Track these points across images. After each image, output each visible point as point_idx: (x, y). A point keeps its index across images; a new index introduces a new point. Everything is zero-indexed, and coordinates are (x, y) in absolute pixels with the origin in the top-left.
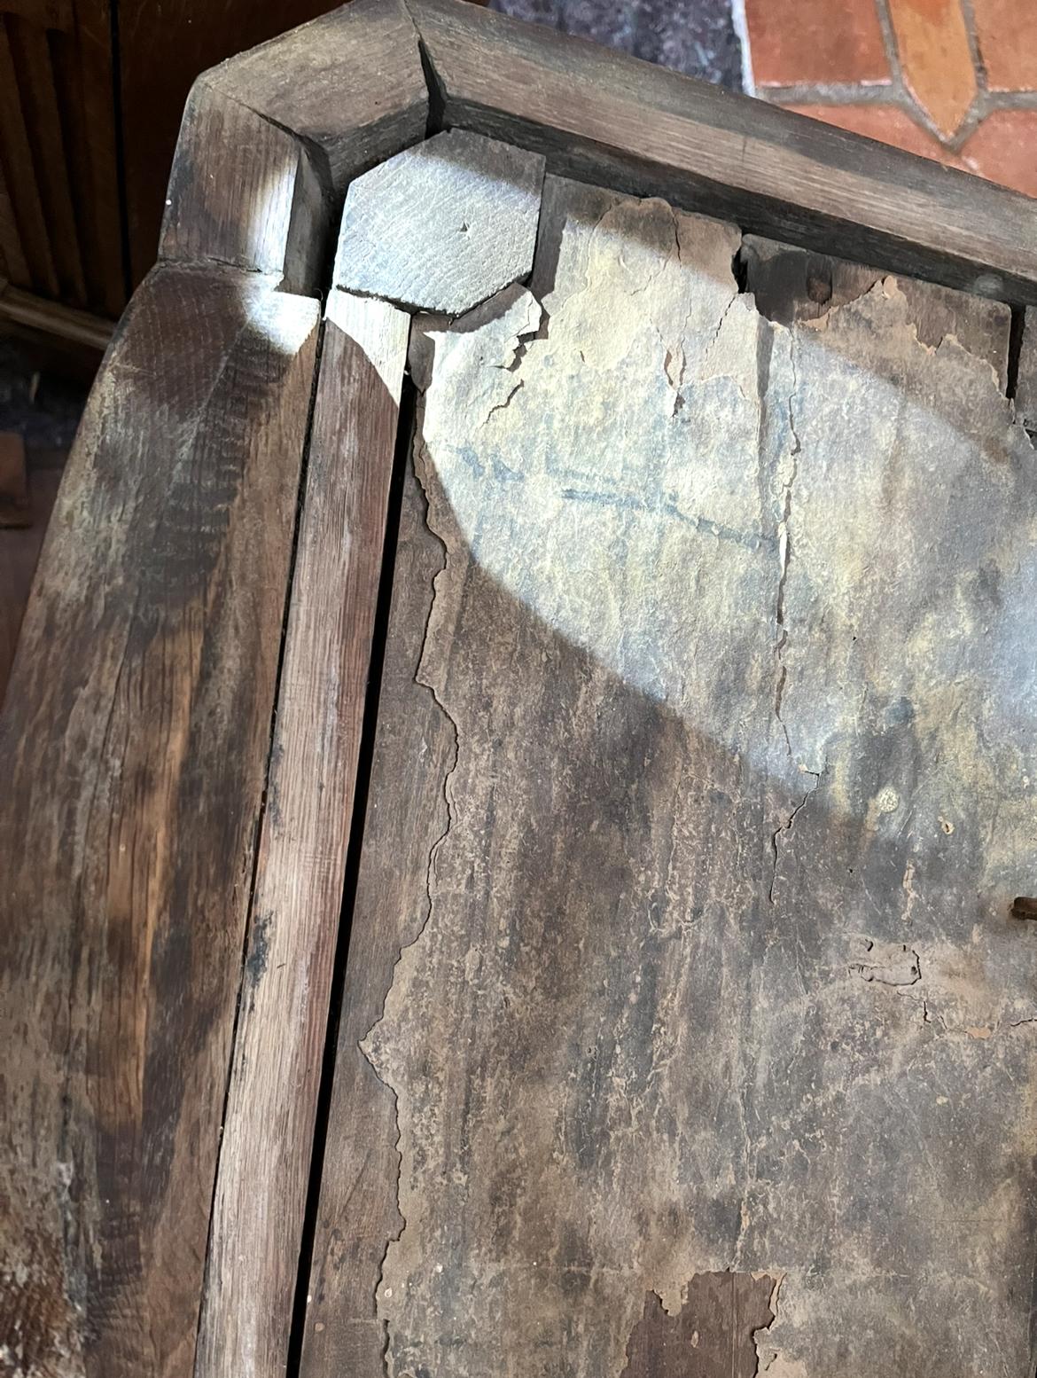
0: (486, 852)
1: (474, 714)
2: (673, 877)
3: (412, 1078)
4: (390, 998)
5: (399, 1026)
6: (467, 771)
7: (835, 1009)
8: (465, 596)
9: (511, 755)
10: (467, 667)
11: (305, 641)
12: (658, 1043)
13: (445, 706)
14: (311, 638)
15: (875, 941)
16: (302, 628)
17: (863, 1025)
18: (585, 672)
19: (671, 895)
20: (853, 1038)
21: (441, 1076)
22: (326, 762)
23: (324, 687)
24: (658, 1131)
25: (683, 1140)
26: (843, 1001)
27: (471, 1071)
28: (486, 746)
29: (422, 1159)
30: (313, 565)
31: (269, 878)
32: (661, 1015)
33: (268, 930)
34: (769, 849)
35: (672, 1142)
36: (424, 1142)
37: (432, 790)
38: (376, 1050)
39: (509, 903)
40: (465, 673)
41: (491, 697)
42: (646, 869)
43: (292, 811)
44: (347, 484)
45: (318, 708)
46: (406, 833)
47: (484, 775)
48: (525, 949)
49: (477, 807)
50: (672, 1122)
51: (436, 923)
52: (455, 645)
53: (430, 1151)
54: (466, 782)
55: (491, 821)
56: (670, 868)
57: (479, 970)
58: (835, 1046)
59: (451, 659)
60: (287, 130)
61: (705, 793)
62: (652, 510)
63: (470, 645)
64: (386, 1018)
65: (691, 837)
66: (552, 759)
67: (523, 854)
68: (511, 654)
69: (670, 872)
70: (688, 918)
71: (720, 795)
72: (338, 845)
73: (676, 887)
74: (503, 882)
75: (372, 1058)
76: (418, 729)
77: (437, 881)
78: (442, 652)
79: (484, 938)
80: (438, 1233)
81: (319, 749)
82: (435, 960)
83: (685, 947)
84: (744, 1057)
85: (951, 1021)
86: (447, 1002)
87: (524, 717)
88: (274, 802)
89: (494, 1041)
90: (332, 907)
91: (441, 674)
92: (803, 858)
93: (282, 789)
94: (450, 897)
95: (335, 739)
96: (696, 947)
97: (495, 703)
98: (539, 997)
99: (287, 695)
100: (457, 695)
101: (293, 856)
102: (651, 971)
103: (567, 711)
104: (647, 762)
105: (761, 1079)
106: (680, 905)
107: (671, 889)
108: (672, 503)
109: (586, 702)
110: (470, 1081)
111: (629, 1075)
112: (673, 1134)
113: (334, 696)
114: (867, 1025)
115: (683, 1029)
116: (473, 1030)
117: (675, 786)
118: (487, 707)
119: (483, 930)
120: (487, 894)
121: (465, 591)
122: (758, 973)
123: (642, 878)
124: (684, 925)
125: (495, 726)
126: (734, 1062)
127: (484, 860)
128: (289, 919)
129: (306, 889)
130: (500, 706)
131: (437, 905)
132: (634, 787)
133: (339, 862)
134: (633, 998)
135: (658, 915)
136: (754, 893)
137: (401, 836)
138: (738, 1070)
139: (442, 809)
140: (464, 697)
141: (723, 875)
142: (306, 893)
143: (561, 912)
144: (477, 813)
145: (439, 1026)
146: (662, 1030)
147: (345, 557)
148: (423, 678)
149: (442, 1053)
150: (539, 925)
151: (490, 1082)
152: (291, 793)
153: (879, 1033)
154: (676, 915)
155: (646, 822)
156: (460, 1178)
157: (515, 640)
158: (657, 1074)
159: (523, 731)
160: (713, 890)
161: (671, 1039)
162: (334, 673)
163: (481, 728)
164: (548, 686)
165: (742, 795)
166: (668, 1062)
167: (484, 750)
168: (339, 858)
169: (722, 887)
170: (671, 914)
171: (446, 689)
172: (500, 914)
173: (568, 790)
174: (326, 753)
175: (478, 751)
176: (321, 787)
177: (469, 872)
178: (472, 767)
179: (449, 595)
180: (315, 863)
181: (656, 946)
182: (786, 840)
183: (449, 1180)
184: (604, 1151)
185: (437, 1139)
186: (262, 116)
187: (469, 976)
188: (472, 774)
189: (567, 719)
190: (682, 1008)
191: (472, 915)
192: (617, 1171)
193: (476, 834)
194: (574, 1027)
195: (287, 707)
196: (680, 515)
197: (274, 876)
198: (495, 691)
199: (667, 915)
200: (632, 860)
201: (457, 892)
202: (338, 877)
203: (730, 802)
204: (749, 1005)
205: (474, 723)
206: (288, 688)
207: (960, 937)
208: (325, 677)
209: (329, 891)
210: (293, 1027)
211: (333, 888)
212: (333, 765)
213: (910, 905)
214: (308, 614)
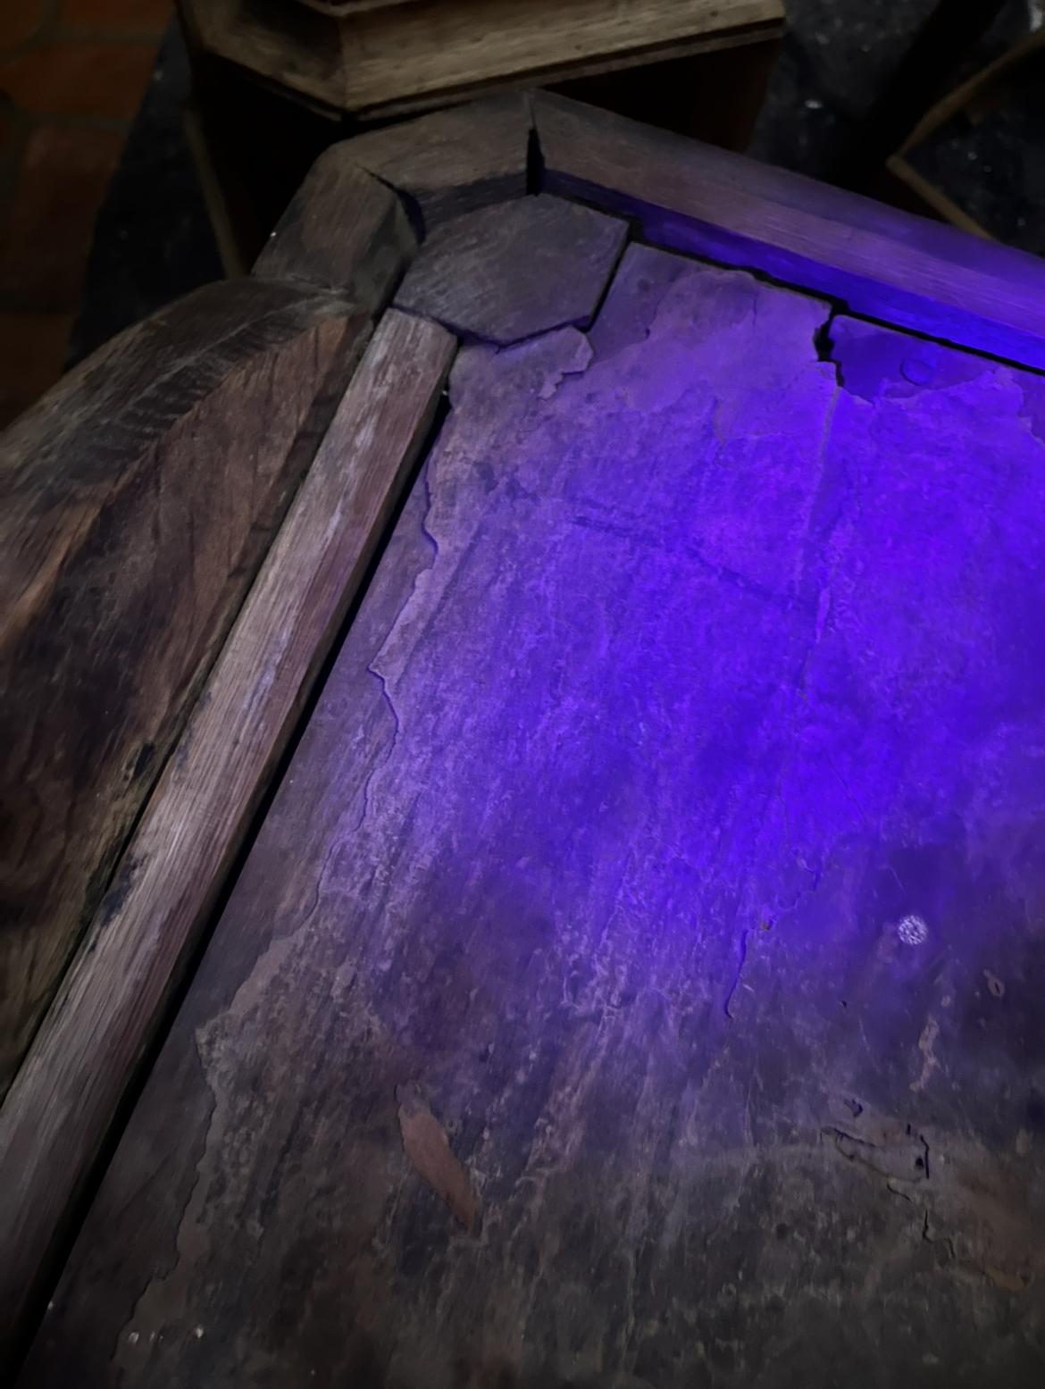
0: (394, 859)
1: (421, 714)
2: (605, 946)
3: (238, 1090)
4: (242, 991)
5: (243, 1025)
6: (397, 770)
7: (792, 1180)
8: (445, 598)
9: (449, 764)
10: (427, 666)
11: (266, 601)
12: (538, 1144)
13: (393, 700)
14: (273, 600)
15: (867, 1106)
16: (266, 590)
17: (829, 1215)
18: (554, 697)
19: (598, 967)
20: (812, 1230)
21: (271, 1097)
22: (248, 720)
23: (271, 647)
24: (512, 1256)
25: (542, 1283)
26: (805, 1172)
27: (305, 1102)
28: (425, 749)
29: (219, 1188)
30: (295, 536)
31: (155, 820)
32: (552, 1109)
33: (137, 873)
34: (737, 948)
35: (527, 1282)
36: (228, 1169)
37: (354, 779)
38: (211, 1043)
39: (402, 924)
40: (422, 672)
41: (444, 702)
42: (574, 928)
43: (199, 760)
44: (352, 471)
45: (258, 667)
46: (314, 818)
47: (413, 778)
48: (405, 979)
49: (397, 810)
50: (533, 1255)
51: (315, 923)
52: (420, 643)
53: (232, 1182)
54: (392, 782)
55: (407, 829)
56: (605, 934)
57: (349, 988)
58: (782, 1231)
59: (412, 655)
60: (390, 185)
61: (668, 861)
62: (670, 550)
63: (436, 646)
64: (232, 1011)
65: (640, 908)
66: (494, 778)
67: (434, 874)
68: (478, 663)
69: (604, 940)
70: (614, 1001)
71: (687, 869)
72: (233, 805)
73: (606, 960)
74: (403, 898)
75: (203, 1051)
76: (359, 715)
77: (330, 877)
78: (404, 646)
79: (363, 954)
80: (210, 1288)
81: (245, 706)
82: (303, 963)
83: (601, 1035)
84: (652, 1204)
85: (964, 1250)
86: (303, 1012)
87: (474, 729)
88: (185, 747)
89: (343, 1075)
90: (207, 867)
91: (397, 668)
92: (782, 972)
93: (198, 735)
94: (339, 900)
95: (265, 699)
96: (616, 1040)
97: (447, 708)
98: (407, 1039)
99: (232, 647)
100: (408, 690)
101: (186, 804)
102: (552, 1053)
103: (524, 732)
104: (603, 807)
105: (668, 1240)
106: (606, 982)
107: (600, 960)
108: (695, 547)
109: (547, 729)
110: (300, 1115)
111: (492, 1171)
112: (531, 1271)
113: (278, 658)
114: (836, 1218)
115: (576, 1136)
116: (323, 1055)
117: (631, 844)
118: (437, 710)
119: (365, 947)
120: (381, 907)
121: (446, 593)
122: (691, 1097)
123: (566, 938)
124: (606, 1008)
125: (440, 731)
126: (635, 1203)
127: (388, 868)
128: (161, 867)
129: (188, 840)
130: (451, 713)
131: (323, 904)
132: (582, 831)
133: (229, 823)
134: (521, 1077)
135: (576, 986)
136: (706, 996)
137: (308, 819)
138: (639, 1213)
139: (360, 803)
140: (416, 695)
141: (671, 961)
142: (186, 846)
143: (459, 949)
144: (395, 817)
145: (286, 1038)
146: (549, 1129)
147: (330, 533)
148: (376, 666)
149: (281, 1070)
150: (429, 957)
151: (323, 1123)
152: (204, 741)
153: (851, 1235)
154: (598, 993)
155: (587, 873)
156: (255, 1228)
157: (485, 650)
158: (530, 1183)
159: (469, 743)
160: (654, 978)
161: (557, 1144)
162: (285, 636)
163: (425, 729)
164: (510, 703)
165: (716, 875)
166: (547, 1172)
167: (421, 753)
168: (231, 817)
169: (666, 977)
170: (593, 991)
171: (399, 681)
172: (390, 932)
173: (502, 817)
174: (252, 711)
175: (414, 752)
176: (236, 743)
177: (367, 876)
178: (403, 767)
179: (428, 594)
180: (205, 816)
181: (563, 1022)
182: (761, 942)
183: (243, 1225)
184: (436, 1258)
185: (245, 1171)
186: (373, 175)
187: (336, 992)
188: (400, 775)
189: (521, 741)
190: (581, 1109)
191: (358, 926)
192: (446, 1292)
193: (388, 838)
194: (440, 1089)
195: (229, 659)
196: (702, 561)
197: (160, 820)
198: (451, 697)
199: (587, 991)
200: (558, 913)
201: (349, 895)
202: (224, 836)
203: (697, 879)
204: (672, 1135)
205: (418, 723)
206: (235, 641)
207: (997, 1139)
208: (274, 639)
209: (210, 850)
210: (127, 982)
211: (215, 847)
212: (254, 724)
213: (926, 1074)
214: (277, 577)
